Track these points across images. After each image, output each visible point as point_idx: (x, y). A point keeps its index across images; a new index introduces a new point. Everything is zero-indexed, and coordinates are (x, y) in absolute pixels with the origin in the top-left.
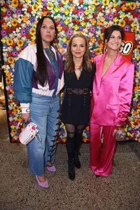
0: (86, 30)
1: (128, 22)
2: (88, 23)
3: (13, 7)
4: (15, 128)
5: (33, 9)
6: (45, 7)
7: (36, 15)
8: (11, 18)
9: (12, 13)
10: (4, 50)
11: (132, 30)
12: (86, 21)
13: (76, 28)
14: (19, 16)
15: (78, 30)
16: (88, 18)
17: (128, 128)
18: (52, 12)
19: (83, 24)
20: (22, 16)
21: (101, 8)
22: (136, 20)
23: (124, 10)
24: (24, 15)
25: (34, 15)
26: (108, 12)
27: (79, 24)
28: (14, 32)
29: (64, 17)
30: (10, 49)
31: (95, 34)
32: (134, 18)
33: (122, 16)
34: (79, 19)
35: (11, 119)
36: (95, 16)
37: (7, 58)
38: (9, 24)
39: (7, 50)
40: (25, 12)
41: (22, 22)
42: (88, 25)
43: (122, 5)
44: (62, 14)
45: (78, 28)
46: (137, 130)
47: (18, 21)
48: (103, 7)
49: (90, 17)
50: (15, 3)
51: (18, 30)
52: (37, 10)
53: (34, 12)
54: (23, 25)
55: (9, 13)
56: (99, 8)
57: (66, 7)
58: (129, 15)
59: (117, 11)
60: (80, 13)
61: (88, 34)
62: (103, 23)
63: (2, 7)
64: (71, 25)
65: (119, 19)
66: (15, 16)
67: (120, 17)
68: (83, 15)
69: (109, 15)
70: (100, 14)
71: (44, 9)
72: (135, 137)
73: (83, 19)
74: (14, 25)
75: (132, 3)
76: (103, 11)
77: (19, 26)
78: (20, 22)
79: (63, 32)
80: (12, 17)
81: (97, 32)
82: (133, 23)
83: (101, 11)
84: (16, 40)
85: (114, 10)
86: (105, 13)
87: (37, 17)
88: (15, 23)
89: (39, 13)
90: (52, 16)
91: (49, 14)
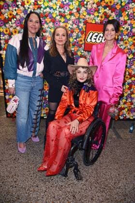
0: (70, 22)
1: (107, 16)
2: (72, 16)
3: (9, 1)
5: (26, 3)
6: (36, 1)
7: (29, 8)
8: (7, 10)
9: (8, 6)
10: (1, 38)
12: (71, 14)
13: (63, 20)
14: (14, 8)
15: (64, 22)
16: (72, 12)
18: (42, 6)
19: (68, 17)
20: (17, 8)
22: (113, 14)
23: (103, 6)
24: (19, 8)
25: (27, 8)
26: (89, 7)
27: (64, 17)
28: (10, 22)
29: (52, 11)
31: (78, 26)
32: (112, 12)
33: (102, 11)
34: (65, 12)
35: (7, 97)
36: (78, 10)
37: (4, 44)
38: (6, 16)
39: (4, 38)
40: (20, 6)
41: (17, 14)
42: (73, 18)
43: (101, 1)
44: (51, 8)
45: (64, 20)
47: (13, 13)
48: (85, 3)
49: (75, 11)
51: (13, 21)
52: (29, 4)
53: (27, 6)
54: (18, 17)
55: (6, 6)
56: (82, 4)
57: (54, 1)
58: (107, 10)
59: (98, 6)
60: (66, 7)
61: (72, 25)
62: (85, 16)
63: (0, 1)
64: (58, 18)
65: (99, 13)
66: (11, 8)
67: (100, 11)
68: (68, 9)
69: (90, 9)
70: (83, 9)
71: (36, 3)
73: (68, 12)
74: (10, 17)
76: (86, 6)
77: (14, 17)
78: (15, 14)
79: (51, 23)
80: (9, 10)
81: (80, 24)
82: (111, 17)
83: (84, 6)
84: (11, 29)
85: (95, 6)
86: (87, 8)
87: (29, 10)
88: (11, 14)
89: (31, 7)
90: (42, 9)
91: (40, 8)
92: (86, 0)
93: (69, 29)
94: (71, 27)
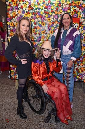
0: (52, 17)
1: (76, 12)
3: (13, 6)
4: (13, 71)
5: (24, 6)
6: (30, 5)
7: (25, 9)
8: (12, 11)
9: (13, 9)
10: (8, 28)
11: (78, 17)
12: (52, 12)
14: (16, 10)
15: (48, 17)
16: (53, 10)
18: (34, 8)
19: (50, 14)
20: (18, 10)
22: (80, 11)
23: (73, 6)
24: (19, 10)
26: (64, 7)
27: (48, 14)
28: (14, 19)
29: (40, 11)
30: (11, 28)
31: (57, 19)
32: (79, 9)
33: (73, 9)
34: (48, 11)
35: (11, 66)
36: (57, 9)
37: (10, 32)
38: (11, 15)
39: (10, 28)
42: (54, 14)
43: (72, 3)
45: (48, 16)
47: (16, 13)
48: (61, 4)
49: (55, 10)
50: (15, 4)
51: (16, 18)
52: (26, 7)
53: (24, 8)
54: (19, 15)
55: (11, 9)
56: (59, 5)
57: (41, 5)
58: (76, 8)
59: (70, 6)
60: (49, 8)
61: (53, 19)
62: (61, 13)
63: (8, 6)
64: (44, 15)
65: (71, 10)
69: (65, 8)
70: (60, 8)
72: (82, 79)
73: (50, 11)
74: (14, 15)
75: (78, 1)
76: (62, 6)
77: (16, 15)
80: (13, 11)
81: (58, 18)
82: (79, 13)
83: (60, 6)
84: (15, 23)
85: (68, 6)
87: (26, 11)
88: (14, 14)
89: (27, 9)
90: (34, 10)
91: (32, 9)
92: (62, 3)
93: (51, 21)
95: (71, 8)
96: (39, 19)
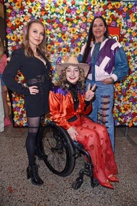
0: (78, 26)
1: (114, 19)
2: (80, 21)
3: (16, 8)
4: (18, 114)
5: (33, 9)
6: (43, 8)
7: (36, 14)
8: (15, 17)
9: (16, 13)
10: (9, 45)
11: (118, 26)
12: (78, 18)
13: (70, 24)
14: (22, 16)
15: (71, 27)
16: (79, 16)
17: (119, 113)
18: (49, 11)
19: (75, 21)
20: (24, 15)
21: (90, 7)
22: (121, 17)
23: (110, 9)
25: (34, 15)
26: (96, 10)
27: (72, 21)
28: (17, 29)
29: (59, 16)
30: (14, 44)
31: (86, 30)
32: (119, 15)
33: (109, 14)
34: (72, 17)
36: (85, 14)
38: (13, 23)
39: (11, 44)
40: (27, 13)
41: (24, 21)
43: (108, 4)
44: (57, 14)
45: (71, 25)
46: (127, 115)
47: (21, 20)
48: (92, 7)
49: (81, 15)
50: (18, 5)
51: (20, 28)
52: (36, 11)
53: (34, 12)
54: (25, 24)
55: (13, 14)
56: (88, 8)
57: (61, 7)
58: (114, 13)
59: (104, 10)
60: (73, 12)
61: (80, 29)
63: (8, 9)
64: (65, 23)
65: (106, 16)
66: (18, 16)
68: (75, 14)
69: (97, 13)
70: (90, 13)
71: (43, 10)
72: (125, 122)
73: (75, 17)
74: (18, 24)
75: (116, 3)
77: (21, 24)
78: (22, 21)
81: (87, 28)
82: (118, 20)
83: (90, 10)
84: (19, 36)
85: (102, 9)
86: (94, 12)
87: (37, 16)
88: (18, 22)
89: (38, 13)
90: (49, 15)
91: (47, 14)
92: (93, 4)
93: (77, 33)
94: (78, 31)
95: (106, 13)
96: (58, 29)
